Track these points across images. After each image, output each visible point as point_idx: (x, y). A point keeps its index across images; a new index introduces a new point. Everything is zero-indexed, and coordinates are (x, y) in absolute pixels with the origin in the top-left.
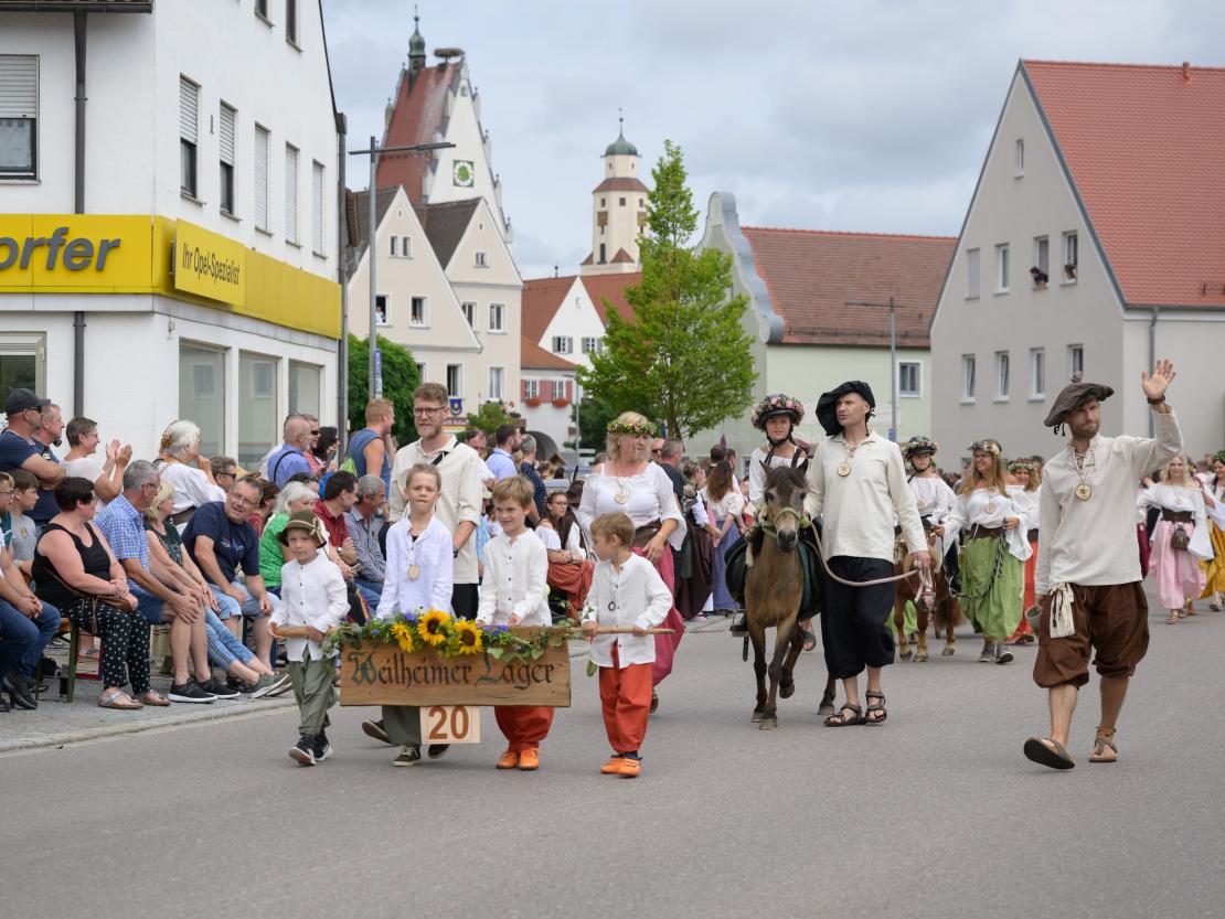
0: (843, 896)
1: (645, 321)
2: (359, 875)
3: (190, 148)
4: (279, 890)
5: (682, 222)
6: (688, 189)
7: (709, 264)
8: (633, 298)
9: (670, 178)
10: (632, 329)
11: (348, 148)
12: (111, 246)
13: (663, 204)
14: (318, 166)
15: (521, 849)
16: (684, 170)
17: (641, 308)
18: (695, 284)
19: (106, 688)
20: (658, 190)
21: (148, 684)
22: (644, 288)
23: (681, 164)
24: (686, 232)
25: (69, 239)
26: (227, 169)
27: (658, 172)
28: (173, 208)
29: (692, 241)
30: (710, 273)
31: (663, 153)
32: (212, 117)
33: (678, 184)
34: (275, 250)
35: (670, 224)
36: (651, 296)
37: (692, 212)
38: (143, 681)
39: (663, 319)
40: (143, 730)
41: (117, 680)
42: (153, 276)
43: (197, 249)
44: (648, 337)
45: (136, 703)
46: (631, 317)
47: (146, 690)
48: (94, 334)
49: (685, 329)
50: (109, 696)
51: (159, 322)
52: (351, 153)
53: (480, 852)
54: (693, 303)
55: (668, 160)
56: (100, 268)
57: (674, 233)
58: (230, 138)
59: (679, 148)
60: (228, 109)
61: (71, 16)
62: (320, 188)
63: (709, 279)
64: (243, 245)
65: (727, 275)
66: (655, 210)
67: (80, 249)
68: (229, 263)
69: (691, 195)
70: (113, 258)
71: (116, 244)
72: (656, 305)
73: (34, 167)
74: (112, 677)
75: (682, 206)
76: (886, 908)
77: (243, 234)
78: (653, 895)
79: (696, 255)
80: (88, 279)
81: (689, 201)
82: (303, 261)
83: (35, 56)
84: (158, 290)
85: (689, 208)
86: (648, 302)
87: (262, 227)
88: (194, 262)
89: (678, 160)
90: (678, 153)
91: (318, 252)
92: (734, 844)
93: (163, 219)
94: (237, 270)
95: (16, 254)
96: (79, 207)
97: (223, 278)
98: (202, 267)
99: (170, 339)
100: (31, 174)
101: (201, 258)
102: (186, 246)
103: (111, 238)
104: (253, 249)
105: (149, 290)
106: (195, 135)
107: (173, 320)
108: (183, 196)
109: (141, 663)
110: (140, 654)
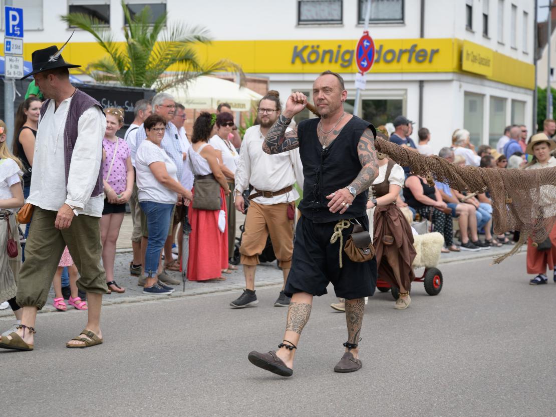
2: (545, 331)
3: (470, 8)
4: (511, 336)
12: (435, 52)
14: (525, 13)
21: (452, 242)
25: (418, 49)
26: (486, 17)
28: (462, 35)
34: (506, 51)
38: (450, 241)
42: (453, 64)
43: (472, 53)
45: (447, 250)
47: (451, 245)
48: (427, 89)
51: (455, 84)
52: (541, 7)
56: (430, 61)
58: (487, 3)
62: (526, 23)
64: (492, 50)
67: (422, 53)
68: (486, 58)
70: (436, 58)
71: (437, 51)
73: (403, 19)
77: (492, 45)
80: (426, 66)
82: (518, 56)
84: (456, 70)
87: (500, 41)
88: (471, 57)
91: (525, 51)
93: (458, 40)
94: (489, 61)
95: (395, 56)
96: (422, 35)
97: (483, 64)
98: (474, 60)
99: (460, 91)
100: (401, 21)
101: (474, 56)
102: (467, 51)
103: (435, 48)
104: (497, 51)
105: (451, 70)
106: (472, 2)
107: (462, 83)
108: (467, 29)
109: (449, 233)
110: (449, 229)
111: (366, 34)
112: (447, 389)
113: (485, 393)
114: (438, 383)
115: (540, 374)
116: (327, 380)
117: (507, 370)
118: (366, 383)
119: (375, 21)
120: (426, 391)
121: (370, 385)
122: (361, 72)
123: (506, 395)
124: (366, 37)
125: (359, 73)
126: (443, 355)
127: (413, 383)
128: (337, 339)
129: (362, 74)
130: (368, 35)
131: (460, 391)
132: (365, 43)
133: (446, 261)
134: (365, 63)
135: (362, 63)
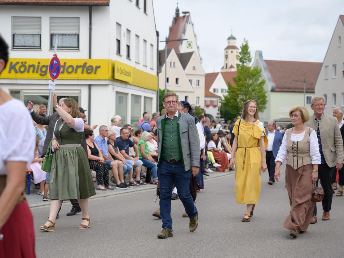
0: (288, 245)
1: (238, 86)
3: (119, 41)
4: (144, 240)
5: (248, 60)
6: (250, 51)
7: (255, 71)
8: (235, 80)
9: (245, 49)
10: (235, 89)
11: (160, 40)
13: (243, 55)
14: (152, 45)
15: (206, 230)
16: (249, 46)
17: (237, 83)
18: (251, 76)
19: (98, 185)
20: (242, 51)
21: (108, 184)
22: (238, 78)
23: (248, 44)
24: (249, 63)
25: (87, 65)
26: (128, 47)
27: (242, 46)
28: (114, 57)
29: (250, 65)
30: (256, 74)
31: (243, 42)
32: (124, 33)
33: (247, 50)
34: (140, 68)
35: (245, 61)
36: (240, 80)
37: (251, 58)
39: (242, 86)
40: (108, 196)
41: (101, 183)
42: (109, 75)
43: (120, 68)
44: (239, 90)
45: (106, 189)
46: (234, 85)
47: (108, 186)
48: (93, 89)
49: (249, 89)
50: (99, 187)
51: (110, 87)
52: (161, 42)
54: (251, 82)
55: (244, 44)
56: (95, 73)
57: (246, 63)
58: (129, 38)
59: (247, 40)
60: (128, 31)
61: (88, 7)
62: (152, 51)
63: (255, 75)
64: (132, 67)
65: (260, 74)
66: (241, 57)
67: (90, 68)
68: (128, 71)
69: (250, 53)
70: (99, 70)
71: (99, 67)
72: (241, 82)
74: (100, 182)
75: (248, 56)
77: (132, 64)
78: (239, 243)
79: (252, 69)
80: (92, 76)
81: (250, 54)
82: (148, 70)
83: (79, 18)
84: (110, 79)
85: (250, 56)
86: (239, 81)
87: (137, 61)
88: (119, 71)
89: (247, 44)
90: (247, 41)
91: (151, 68)
92: (260, 230)
93: (111, 60)
94: (131, 73)
95: (74, 69)
96: (90, 57)
97: (127, 75)
98: (122, 73)
99: (113, 91)
100: (78, 48)
101: (121, 70)
102: (117, 67)
103: (98, 65)
104: (135, 68)
105: (108, 79)
106: (120, 38)
107: (114, 86)
108: (117, 54)
109: (107, 179)
110: (106, 176)
111: (55, 56)
119: (61, 48)
122: (52, 79)
124: (55, 58)
125: (52, 80)
129: (53, 81)
130: (56, 56)
132: (55, 62)
133: (105, 196)
134: (55, 74)
135: (53, 74)
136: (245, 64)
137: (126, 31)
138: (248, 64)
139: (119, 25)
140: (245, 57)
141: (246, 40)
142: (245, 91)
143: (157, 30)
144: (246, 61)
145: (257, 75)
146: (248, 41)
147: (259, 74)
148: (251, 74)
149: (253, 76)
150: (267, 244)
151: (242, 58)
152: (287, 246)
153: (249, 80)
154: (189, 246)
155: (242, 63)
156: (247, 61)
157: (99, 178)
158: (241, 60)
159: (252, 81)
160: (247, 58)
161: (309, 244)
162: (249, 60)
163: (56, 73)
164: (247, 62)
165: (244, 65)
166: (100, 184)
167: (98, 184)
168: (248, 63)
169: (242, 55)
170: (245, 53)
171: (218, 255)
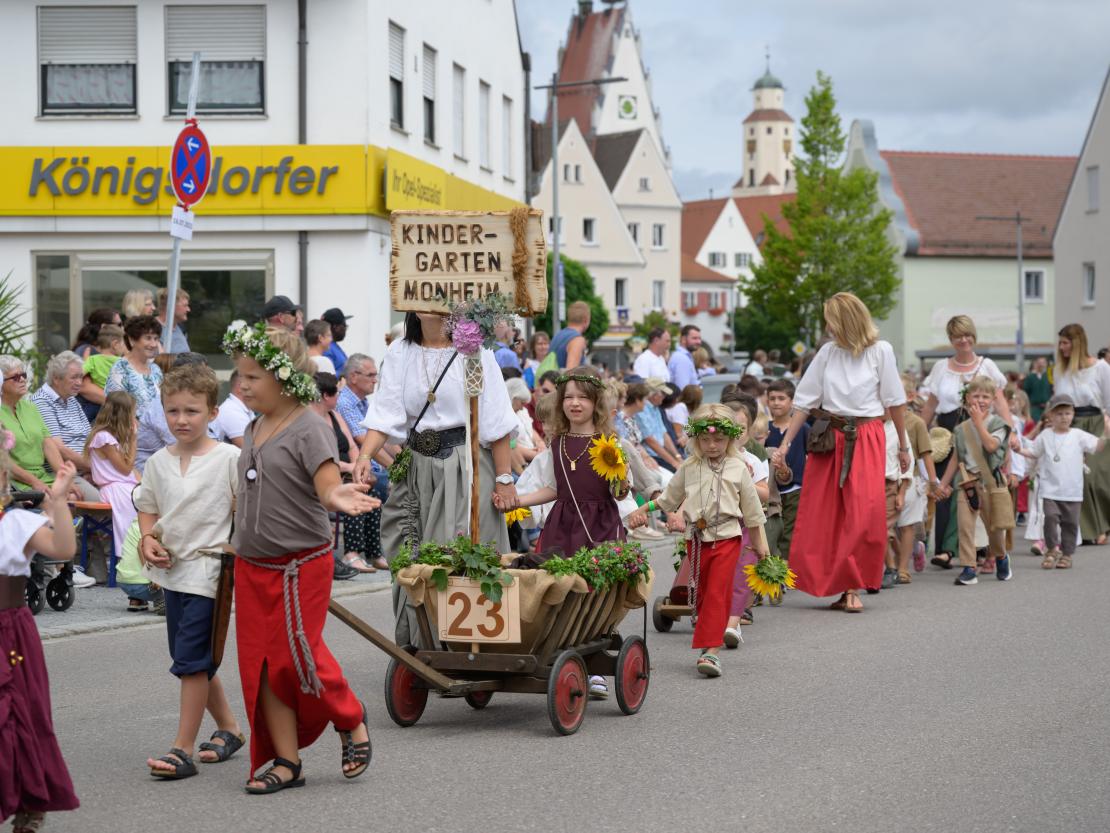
0: (1019, 722)
1: (800, 233)
3: (397, 85)
5: (832, 145)
6: (837, 115)
7: (857, 183)
8: (788, 213)
9: (820, 109)
10: (788, 241)
11: (534, 83)
12: (330, 173)
13: (815, 128)
14: (507, 100)
16: (835, 98)
17: (795, 222)
18: (844, 200)
19: (346, 553)
20: (810, 116)
22: (799, 204)
23: (832, 92)
24: (836, 153)
25: (294, 166)
26: (429, 104)
27: (810, 97)
28: (383, 138)
29: (838, 162)
30: (857, 191)
31: (815, 82)
32: (416, 58)
33: (828, 110)
34: (470, 174)
35: (821, 147)
36: (805, 212)
37: (841, 136)
38: (375, 548)
39: (815, 232)
40: (379, 590)
41: (356, 545)
42: (367, 199)
43: (405, 175)
44: (802, 247)
45: (371, 567)
46: (787, 230)
48: (315, 249)
49: (835, 241)
50: (348, 559)
51: (372, 239)
52: (537, 88)
53: (691, 688)
54: (842, 217)
55: (820, 89)
56: (321, 192)
57: (825, 154)
58: (431, 76)
59: (829, 78)
60: (429, 50)
62: (508, 119)
63: (857, 196)
64: (443, 171)
65: (873, 191)
66: (807, 133)
67: (303, 175)
68: (432, 187)
69: (839, 120)
70: (332, 184)
71: (334, 171)
72: (810, 220)
73: (262, 104)
74: (351, 544)
75: (832, 130)
76: (1059, 732)
77: (443, 161)
78: (850, 721)
79: (843, 174)
80: (311, 202)
81: (837, 125)
82: (494, 185)
83: (262, 6)
84: (372, 211)
85: (837, 132)
86: (802, 217)
87: (459, 154)
88: (402, 185)
89: (828, 89)
90: (828, 82)
91: (507, 176)
92: (915, 680)
93: (375, 148)
94: (439, 192)
95: (249, 180)
96: (302, 139)
97: (427, 200)
98: (409, 190)
99: (381, 253)
100: (260, 110)
101: (408, 182)
102: (395, 172)
103: (330, 166)
104: (452, 174)
105: (364, 211)
106: (402, 73)
107: (384, 237)
108: (392, 128)
109: (373, 532)
110: (373, 524)
111: (191, 125)
112: (405, 819)
113: (484, 821)
114: (385, 808)
115: (588, 781)
116: (150, 814)
117: (522, 777)
118: (234, 815)
120: (361, 824)
121: (245, 819)
122: (183, 204)
123: (525, 822)
124: (192, 132)
125: (181, 206)
126: (387, 756)
127: (333, 811)
128: (164, 738)
129: (186, 210)
130: (196, 126)
131: (432, 819)
132: (191, 144)
133: (371, 589)
134: (191, 186)
135: (185, 185)
136: (822, 158)
137: (420, 51)
138: (833, 159)
139: (397, 29)
140: (822, 136)
141: (824, 78)
142: (824, 249)
143: (525, 51)
144: (825, 148)
145: (863, 196)
146: (831, 80)
147: (869, 193)
148: (844, 192)
149: (851, 197)
150: (948, 723)
151: (813, 139)
152: (1016, 727)
153: (835, 211)
154: (679, 731)
155: (813, 154)
156: (829, 147)
157: (351, 531)
158: (809, 145)
159: (847, 215)
160: (828, 139)
161: (1091, 719)
162: (837, 146)
163: (195, 184)
164: (830, 152)
165: (820, 162)
166: (352, 551)
167: (347, 550)
168: (832, 156)
169: (811, 128)
170: (823, 122)
171: (781, 756)
